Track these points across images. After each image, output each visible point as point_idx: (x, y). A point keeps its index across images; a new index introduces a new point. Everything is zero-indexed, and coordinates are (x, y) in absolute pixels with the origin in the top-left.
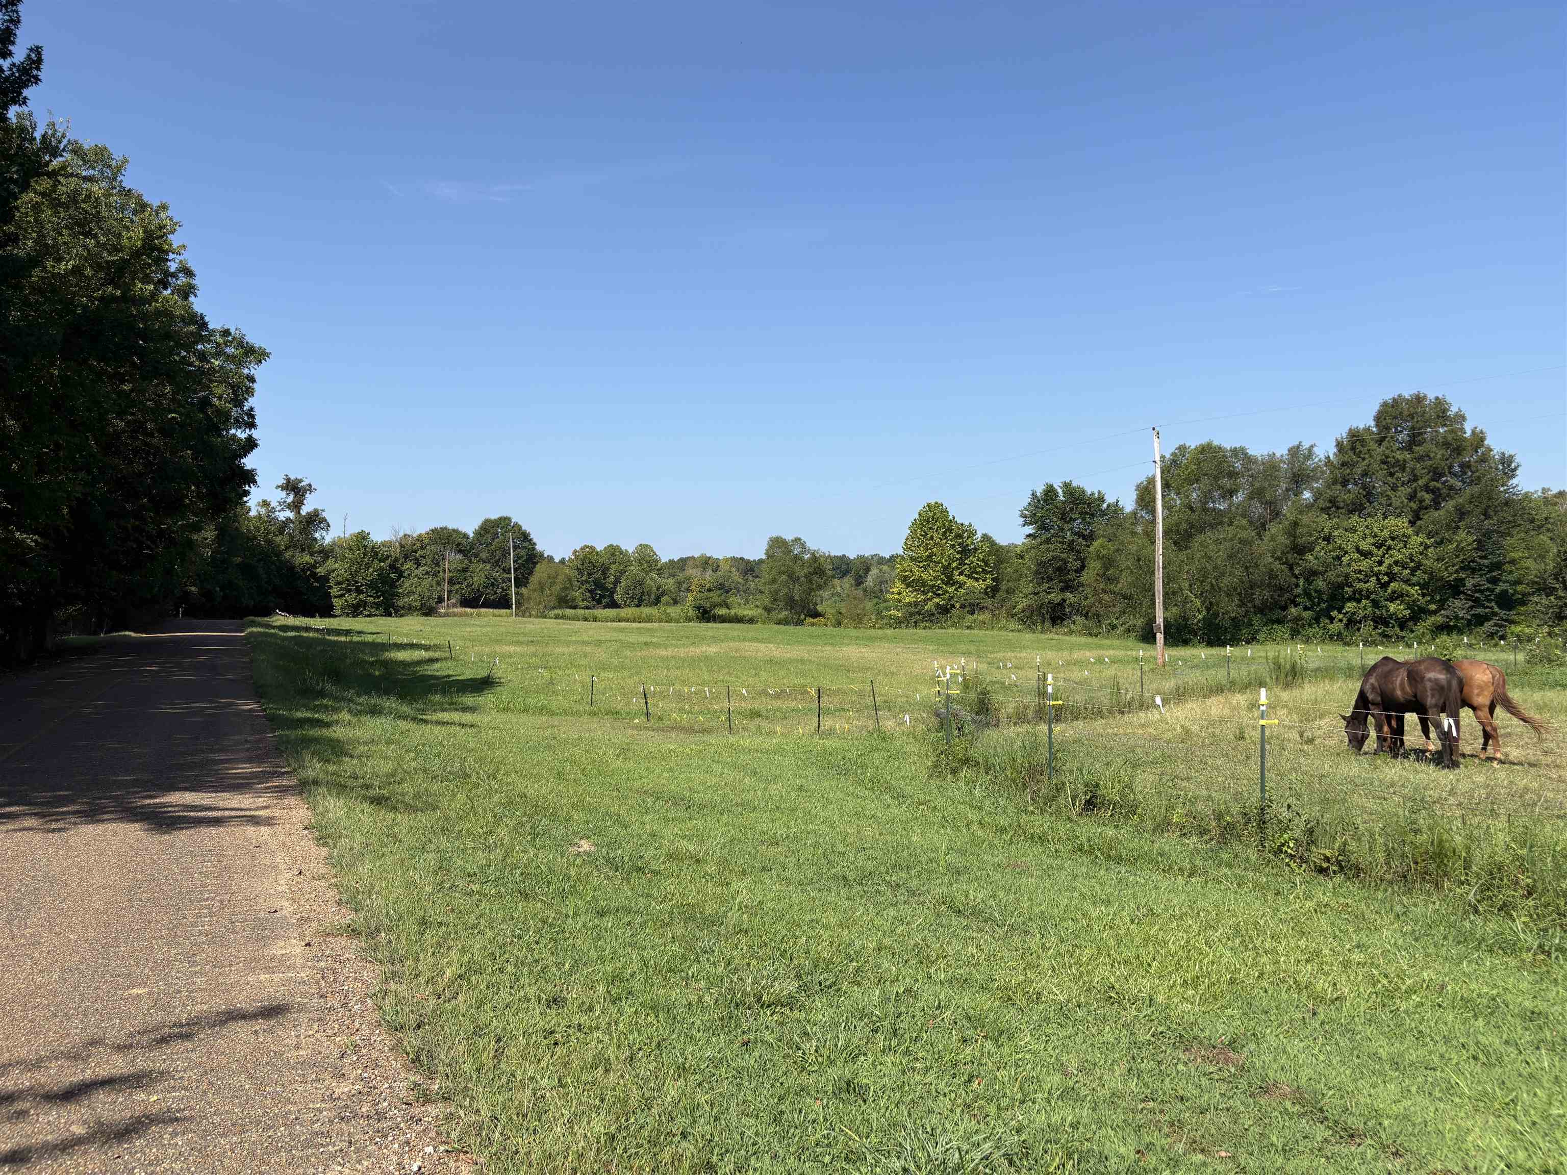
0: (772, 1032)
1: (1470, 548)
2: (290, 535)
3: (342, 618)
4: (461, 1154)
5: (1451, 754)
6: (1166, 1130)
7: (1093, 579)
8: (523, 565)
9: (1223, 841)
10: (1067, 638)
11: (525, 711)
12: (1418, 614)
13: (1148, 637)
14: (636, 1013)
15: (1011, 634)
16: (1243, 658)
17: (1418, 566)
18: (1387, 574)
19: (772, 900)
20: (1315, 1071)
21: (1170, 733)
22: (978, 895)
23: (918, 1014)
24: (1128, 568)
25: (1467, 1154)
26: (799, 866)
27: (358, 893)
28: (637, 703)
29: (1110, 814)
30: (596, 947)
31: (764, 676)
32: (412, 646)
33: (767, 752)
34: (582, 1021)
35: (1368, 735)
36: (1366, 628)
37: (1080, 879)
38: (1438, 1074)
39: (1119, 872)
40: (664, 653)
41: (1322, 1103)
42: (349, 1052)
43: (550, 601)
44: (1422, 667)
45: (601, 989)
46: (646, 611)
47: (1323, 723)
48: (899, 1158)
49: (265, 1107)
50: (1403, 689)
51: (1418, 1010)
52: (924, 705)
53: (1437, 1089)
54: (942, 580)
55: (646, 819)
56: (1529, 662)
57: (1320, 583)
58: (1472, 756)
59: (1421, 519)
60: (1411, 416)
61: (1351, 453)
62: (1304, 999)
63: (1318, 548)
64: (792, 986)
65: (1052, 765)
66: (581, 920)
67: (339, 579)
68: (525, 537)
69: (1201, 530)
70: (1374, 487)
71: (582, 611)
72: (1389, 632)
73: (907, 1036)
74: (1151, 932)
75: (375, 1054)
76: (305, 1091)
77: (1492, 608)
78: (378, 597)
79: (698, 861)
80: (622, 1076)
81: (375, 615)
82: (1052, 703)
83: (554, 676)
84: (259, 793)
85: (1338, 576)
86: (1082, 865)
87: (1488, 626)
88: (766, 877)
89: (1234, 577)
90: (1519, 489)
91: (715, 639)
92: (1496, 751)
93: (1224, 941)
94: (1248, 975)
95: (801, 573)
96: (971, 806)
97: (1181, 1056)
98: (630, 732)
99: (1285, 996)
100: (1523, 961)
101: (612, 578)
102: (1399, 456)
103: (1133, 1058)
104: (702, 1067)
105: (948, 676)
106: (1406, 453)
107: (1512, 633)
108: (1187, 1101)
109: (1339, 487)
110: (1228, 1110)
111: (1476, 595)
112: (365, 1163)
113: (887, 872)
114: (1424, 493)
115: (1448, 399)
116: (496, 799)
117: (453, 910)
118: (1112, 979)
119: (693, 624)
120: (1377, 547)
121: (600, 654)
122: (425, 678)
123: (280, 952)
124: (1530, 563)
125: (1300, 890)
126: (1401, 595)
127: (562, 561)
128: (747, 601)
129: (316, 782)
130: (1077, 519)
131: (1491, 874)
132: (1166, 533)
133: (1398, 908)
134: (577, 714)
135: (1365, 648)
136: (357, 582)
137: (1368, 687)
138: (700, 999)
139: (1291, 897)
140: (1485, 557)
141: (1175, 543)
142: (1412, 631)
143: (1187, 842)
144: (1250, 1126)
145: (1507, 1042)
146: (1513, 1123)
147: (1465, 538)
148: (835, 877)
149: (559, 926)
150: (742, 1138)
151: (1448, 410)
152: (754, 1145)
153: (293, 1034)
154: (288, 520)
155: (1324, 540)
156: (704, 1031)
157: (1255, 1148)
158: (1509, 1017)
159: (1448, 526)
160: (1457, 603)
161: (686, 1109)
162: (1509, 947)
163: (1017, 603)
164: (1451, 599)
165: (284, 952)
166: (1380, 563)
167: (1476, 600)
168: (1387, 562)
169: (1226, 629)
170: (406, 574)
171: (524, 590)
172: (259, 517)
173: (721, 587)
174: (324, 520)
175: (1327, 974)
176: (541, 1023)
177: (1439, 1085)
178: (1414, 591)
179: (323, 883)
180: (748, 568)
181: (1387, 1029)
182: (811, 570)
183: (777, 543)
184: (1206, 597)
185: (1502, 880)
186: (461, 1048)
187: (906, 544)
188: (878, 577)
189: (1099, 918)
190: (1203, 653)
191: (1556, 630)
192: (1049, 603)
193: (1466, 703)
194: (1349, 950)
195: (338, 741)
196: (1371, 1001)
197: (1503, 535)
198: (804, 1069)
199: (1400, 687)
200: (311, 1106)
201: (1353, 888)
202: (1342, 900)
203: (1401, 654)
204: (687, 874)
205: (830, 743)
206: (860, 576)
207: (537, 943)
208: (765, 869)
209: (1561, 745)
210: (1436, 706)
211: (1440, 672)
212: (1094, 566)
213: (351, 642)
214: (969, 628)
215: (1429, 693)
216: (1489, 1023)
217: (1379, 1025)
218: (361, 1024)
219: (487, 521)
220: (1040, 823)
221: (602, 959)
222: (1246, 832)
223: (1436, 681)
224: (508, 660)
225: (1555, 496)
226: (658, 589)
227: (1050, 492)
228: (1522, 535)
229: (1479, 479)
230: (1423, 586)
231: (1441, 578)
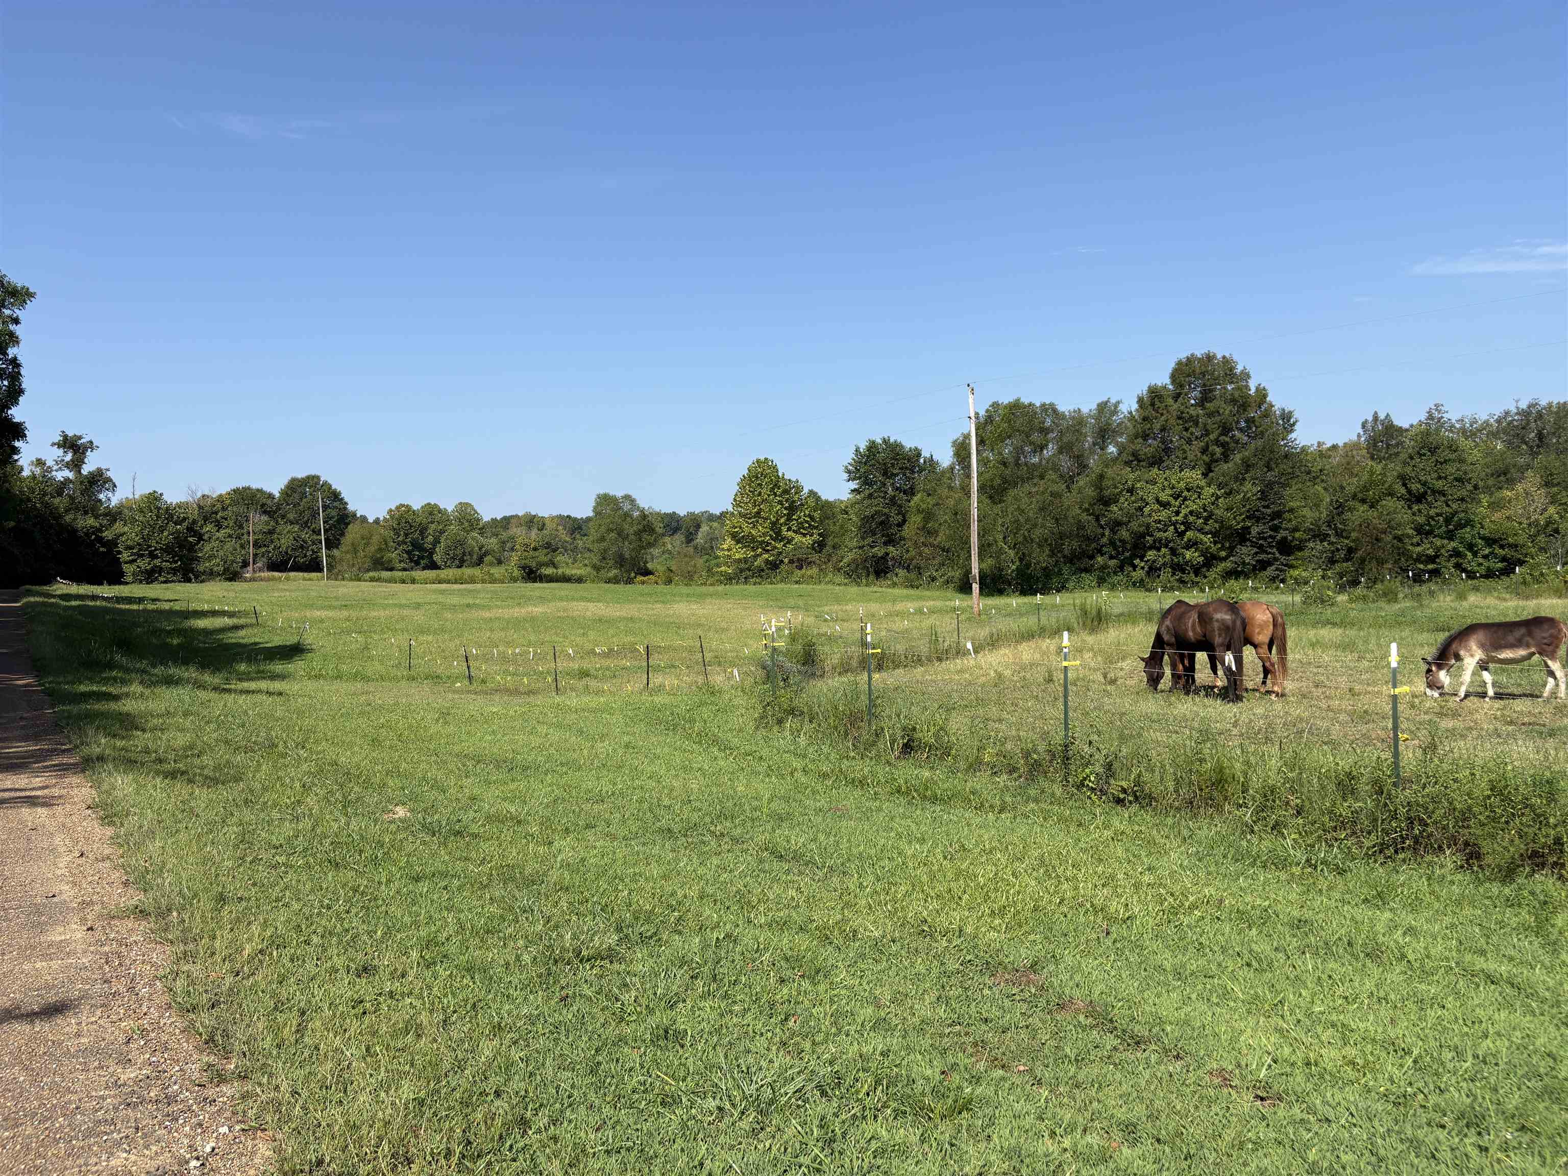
0: (591, 985)
1: (1255, 498)
2: (70, 496)
3: (133, 585)
4: (259, 1132)
5: (1236, 689)
6: (970, 1050)
7: (913, 533)
8: (334, 526)
9: (1031, 778)
10: (890, 590)
11: (339, 677)
12: (1210, 560)
13: (965, 588)
14: (450, 976)
15: (837, 588)
16: (1054, 606)
17: (1210, 516)
18: (1183, 523)
19: (595, 856)
20: (1107, 986)
21: (984, 678)
22: (797, 839)
23: (738, 957)
24: (946, 521)
25: (1240, 1053)
26: (624, 821)
27: (147, 872)
28: (459, 667)
29: (926, 755)
30: (410, 913)
31: (592, 635)
32: (214, 613)
33: (594, 711)
34: (394, 988)
35: (1163, 673)
36: (1166, 575)
37: (897, 820)
38: (1216, 981)
39: (934, 812)
40: (487, 615)
41: (1112, 1014)
42: (136, 1037)
43: (364, 563)
44: (1211, 609)
45: (415, 954)
46: (467, 571)
47: (1124, 664)
48: (714, 1098)
49: (41, 1098)
50: (1194, 630)
51: (1200, 924)
52: (752, 659)
53: (1215, 995)
54: (771, 536)
55: (466, 782)
56: (1304, 603)
57: (1124, 534)
58: (1254, 690)
59: (1212, 471)
60: (1203, 374)
61: (1150, 408)
62: (1099, 921)
63: (1122, 500)
64: (612, 939)
65: (872, 711)
66: (394, 886)
67: (129, 543)
68: (336, 496)
69: (1014, 485)
70: (1171, 441)
71: (400, 573)
72: (1186, 578)
73: (726, 980)
74: (963, 867)
75: (164, 1037)
76: (87, 1079)
77: (1273, 554)
78: (176, 562)
79: (519, 822)
80: (435, 1040)
81: (173, 581)
82: (871, 651)
83: (369, 640)
84: (36, 773)
85: (1140, 526)
86: (899, 806)
87: (1270, 571)
88: (589, 834)
89: (1045, 528)
90: (1297, 442)
91: (542, 600)
92: (1274, 684)
93: (1029, 871)
94: (1050, 902)
95: (630, 530)
96: (795, 754)
97: (987, 981)
98: (450, 696)
99: (1082, 919)
100: (1293, 875)
101: (430, 539)
102: (1193, 412)
103: (943, 987)
104: (518, 1025)
105: (774, 629)
106: (1199, 408)
107: (1291, 577)
108: (991, 1022)
109: (1140, 440)
110: (1027, 1027)
111: (1261, 542)
112: (154, 1148)
113: (712, 823)
114: (1215, 447)
115: (1235, 358)
116: (305, 767)
117: (254, 884)
118: (925, 913)
119: (518, 584)
120: (1174, 498)
121: (419, 617)
122: (228, 647)
123: (59, 938)
124: (1306, 512)
125: (1099, 821)
126: (1196, 543)
127: (377, 521)
128: (575, 561)
129: (101, 758)
130: (897, 475)
131: (1265, 796)
132: (981, 488)
133: (1185, 833)
134: (396, 679)
135: (1164, 594)
136: (150, 546)
137: (1163, 628)
138: (518, 958)
139: (1092, 827)
140: (1267, 507)
141: (991, 497)
142: (1205, 577)
143: (998, 780)
144: (1046, 1040)
145: (1276, 949)
146: (1281, 1022)
147: (1250, 489)
148: (661, 830)
149: (372, 894)
150: (557, 1092)
151: (1234, 368)
152: (569, 1097)
153: (73, 1021)
154: (67, 480)
155: (1128, 492)
156: (521, 990)
157: (1051, 1060)
158: (1279, 926)
159: (1236, 478)
160: (1244, 550)
161: (500, 1068)
162: (1282, 863)
163: (843, 557)
164: (1239, 547)
165: (63, 938)
166: (1177, 513)
167: (1261, 547)
168: (1183, 512)
169: (1038, 578)
170: (206, 537)
171: (336, 552)
172: (34, 477)
173: (548, 546)
174: (109, 480)
175: (1120, 896)
176: (350, 993)
177: (1216, 991)
178: (1207, 539)
179: (108, 864)
180: (576, 526)
181: (1172, 943)
182: (640, 527)
183: (605, 501)
184: (1019, 548)
185: (1274, 801)
186: (260, 1025)
187: (735, 500)
188: (708, 534)
189: (914, 856)
190: (1015, 601)
191: (1329, 573)
192: (873, 557)
193: (1248, 641)
194: (1141, 873)
195: (128, 714)
196: (1158, 918)
197: (1285, 485)
198: (622, 1019)
199: (1192, 628)
200: (94, 1094)
201: (1146, 815)
202: (1136, 828)
203: (1193, 597)
204: (507, 835)
205: (658, 699)
206: (691, 533)
207: (348, 912)
208: (588, 826)
209: (1331, 677)
210: (1222, 645)
211: (1226, 613)
212: (915, 520)
213: (145, 610)
214: (797, 582)
215: (1217, 633)
216: (1261, 932)
217: (1164, 939)
218: (149, 1008)
219: (293, 480)
220: (861, 768)
221: (416, 924)
222: (1051, 769)
223: (1223, 622)
224: (320, 625)
225: (1329, 449)
226: (480, 549)
227: (872, 446)
228: (1300, 485)
229: (1262, 433)
230: (1215, 534)
231: (1230, 527)
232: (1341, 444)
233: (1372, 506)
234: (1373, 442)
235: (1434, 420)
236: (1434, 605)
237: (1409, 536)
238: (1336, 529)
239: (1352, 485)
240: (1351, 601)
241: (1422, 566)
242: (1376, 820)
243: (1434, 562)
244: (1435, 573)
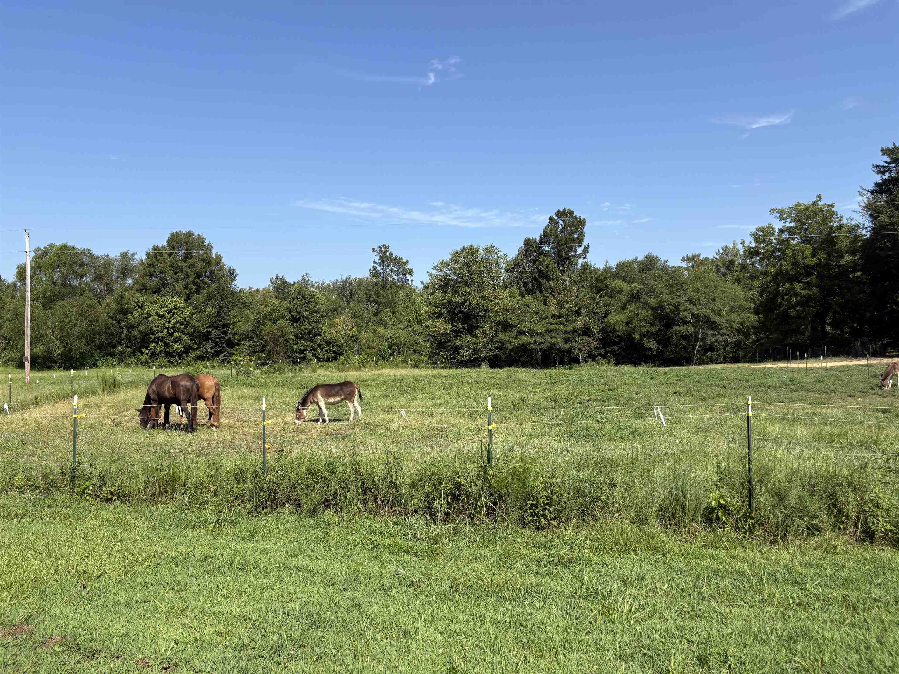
1: (214, 315)
5: (193, 425)
9: (48, 492)
12: (188, 350)
13: (21, 366)
16: (83, 377)
17: (189, 324)
18: (172, 328)
20: (78, 622)
24: (8, 319)
25: (157, 644)
36: (161, 358)
38: (151, 603)
41: (79, 640)
44: (179, 379)
47: (128, 413)
50: (169, 391)
51: (147, 570)
53: (148, 612)
56: (237, 374)
57: (136, 332)
59: (190, 299)
60: (186, 243)
61: (154, 259)
62: (80, 580)
63: (135, 312)
69: (62, 297)
70: (166, 280)
72: (173, 360)
77: (224, 347)
85: (146, 328)
87: (222, 356)
89: (82, 328)
90: (238, 286)
92: (214, 421)
93: (35, 555)
99: (69, 581)
100: (208, 530)
102: (180, 263)
106: (183, 262)
107: (232, 360)
109: (147, 277)
111: (217, 340)
114: (192, 285)
115: (205, 236)
120: (167, 313)
124: (241, 324)
125: (93, 514)
126: (180, 340)
131: (197, 487)
133: (148, 514)
135: (156, 369)
139: (87, 519)
140: (221, 321)
141: (41, 305)
142: (185, 360)
143: (23, 496)
145: (191, 576)
147: (211, 310)
151: (204, 242)
155: (139, 307)
158: (194, 562)
159: (204, 303)
160: (207, 344)
162: (202, 524)
164: (204, 342)
166: (169, 322)
167: (217, 343)
168: (173, 321)
169: (77, 359)
175: (97, 562)
177: (150, 610)
178: (186, 338)
184: (64, 340)
185: (201, 489)
190: (56, 374)
191: (253, 358)
196: (121, 571)
197: (230, 309)
199: (167, 390)
201: (125, 507)
202: (117, 516)
203: (171, 372)
211: (187, 382)
215: (182, 393)
216: (183, 568)
222: (63, 485)
223: (185, 386)
225: (255, 291)
228: (239, 310)
229: (219, 279)
230: (191, 335)
231: (200, 331)
232: (261, 289)
233: (274, 323)
234: (277, 289)
235: (305, 282)
236: (302, 375)
237: (293, 340)
238: (257, 334)
239: (265, 311)
240: (262, 373)
241: (298, 355)
242: (253, 493)
243: (303, 353)
244: (304, 358)
